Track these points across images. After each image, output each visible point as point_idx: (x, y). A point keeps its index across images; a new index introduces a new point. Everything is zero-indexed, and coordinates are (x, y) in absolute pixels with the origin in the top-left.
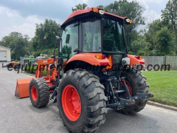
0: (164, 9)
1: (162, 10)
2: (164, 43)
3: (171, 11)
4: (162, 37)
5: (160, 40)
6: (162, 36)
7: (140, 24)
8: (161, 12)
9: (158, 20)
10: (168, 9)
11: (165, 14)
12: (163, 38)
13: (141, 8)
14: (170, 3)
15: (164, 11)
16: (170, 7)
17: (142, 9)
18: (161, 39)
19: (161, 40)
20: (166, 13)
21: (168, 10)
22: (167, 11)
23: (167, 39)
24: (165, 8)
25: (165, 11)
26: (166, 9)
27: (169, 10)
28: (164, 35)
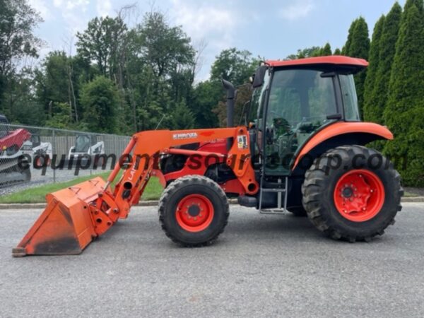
0: (84, 33)
1: (78, 33)
2: (104, 109)
3: (98, 42)
4: (101, 96)
5: (96, 102)
6: (101, 94)
7: (25, 54)
8: (77, 36)
9: (59, 53)
10: (92, 35)
11: (83, 44)
12: (102, 98)
13: (31, 12)
14: (96, 23)
15: (82, 36)
16: (96, 33)
17: (34, 17)
18: (99, 99)
19: (100, 102)
20: (86, 43)
21: (91, 38)
22: (88, 39)
23: (110, 102)
24: (86, 32)
25: (85, 36)
26: (87, 34)
27: (94, 39)
28: (105, 93)
